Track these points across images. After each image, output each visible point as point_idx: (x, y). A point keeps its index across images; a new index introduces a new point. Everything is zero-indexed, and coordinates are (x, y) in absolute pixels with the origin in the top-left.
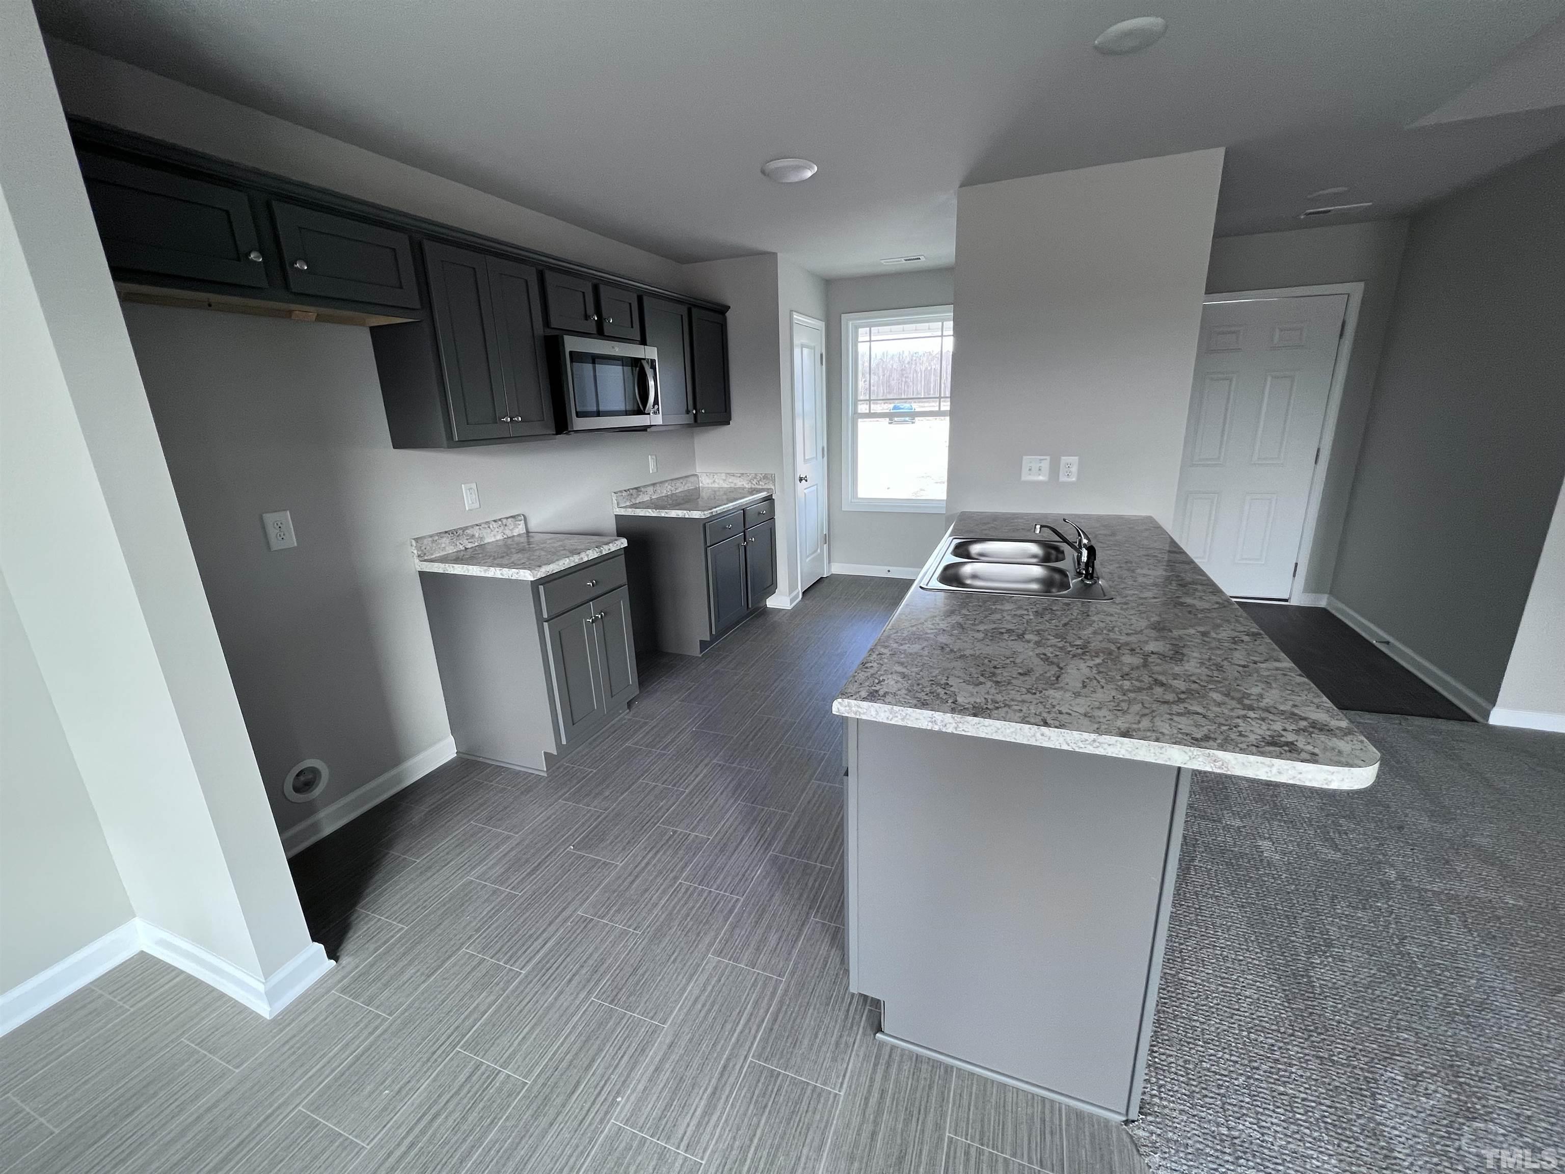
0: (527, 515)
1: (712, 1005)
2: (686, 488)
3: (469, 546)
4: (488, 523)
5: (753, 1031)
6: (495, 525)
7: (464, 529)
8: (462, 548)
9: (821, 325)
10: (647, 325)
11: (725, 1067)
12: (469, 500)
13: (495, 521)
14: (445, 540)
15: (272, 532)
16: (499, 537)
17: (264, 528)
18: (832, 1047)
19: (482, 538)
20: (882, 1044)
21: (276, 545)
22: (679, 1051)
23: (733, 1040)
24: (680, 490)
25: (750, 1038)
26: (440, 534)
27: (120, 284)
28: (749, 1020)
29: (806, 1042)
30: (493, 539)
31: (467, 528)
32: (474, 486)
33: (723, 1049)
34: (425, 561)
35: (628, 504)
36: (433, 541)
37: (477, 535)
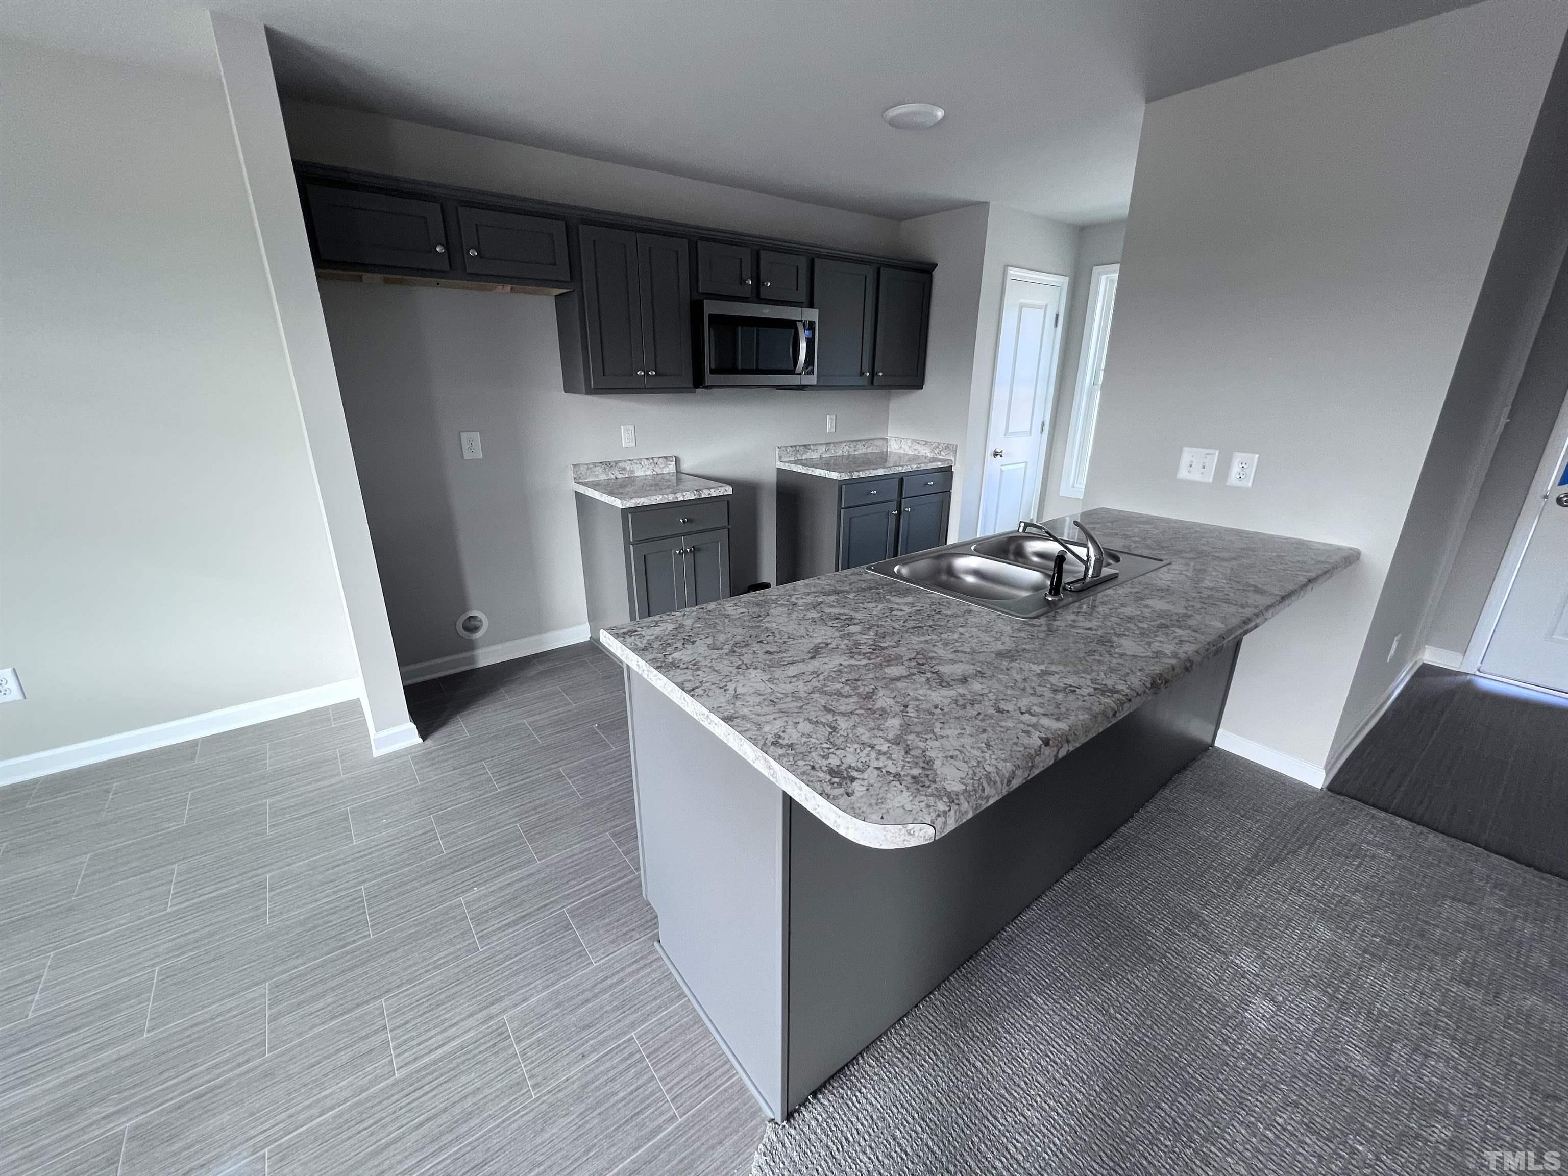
0: (680, 456)
1: (576, 865)
2: (869, 450)
3: (620, 476)
4: (641, 459)
5: (584, 894)
6: (646, 462)
7: (617, 463)
8: (613, 477)
9: (1063, 282)
10: (815, 289)
11: (545, 906)
12: (626, 438)
13: (647, 459)
14: (599, 469)
15: (465, 445)
16: (649, 473)
17: (460, 440)
18: (620, 933)
19: (632, 472)
20: (654, 951)
21: (467, 456)
22: (531, 880)
23: (566, 893)
24: (860, 452)
25: (577, 898)
26: (594, 464)
27: (319, 271)
28: (586, 887)
29: (607, 920)
30: (643, 474)
31: (620, 461)
32: (632, 428)
33: (555, 895)
34: (578, 483)
35: (792, 459)
36: (588, 469)
37: (628, 468)
